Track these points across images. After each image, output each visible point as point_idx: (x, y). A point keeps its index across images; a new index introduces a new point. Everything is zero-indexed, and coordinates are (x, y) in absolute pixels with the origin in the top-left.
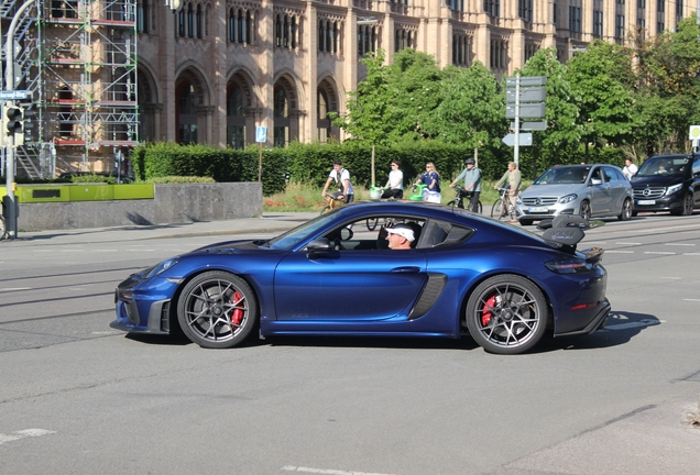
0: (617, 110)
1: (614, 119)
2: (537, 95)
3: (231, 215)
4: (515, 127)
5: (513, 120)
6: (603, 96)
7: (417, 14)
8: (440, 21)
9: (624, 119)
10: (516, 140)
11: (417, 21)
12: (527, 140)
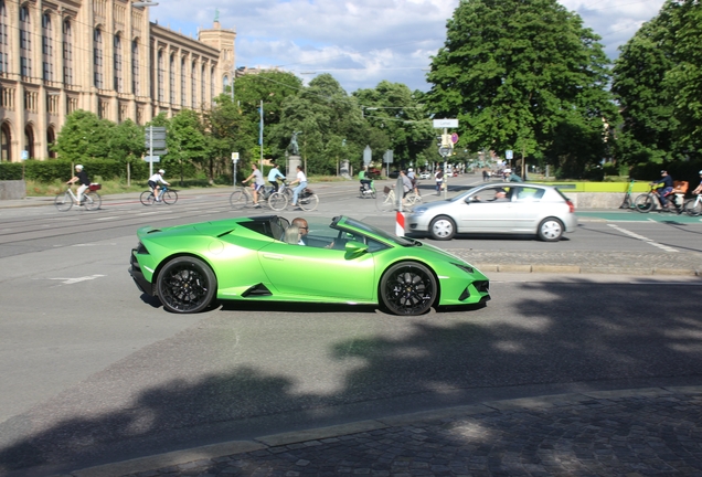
0: (198, 145)
1: (196, 149)
2: (162, 136)
3: (10, 198)
4: (151, 152)
5: (149, 149)
6: (191, 137)
7: (77, 89)
8: (91, 94)
9: (200, 149)
10: (152, 159)
11: (77, 93)
12: (157, 159)
